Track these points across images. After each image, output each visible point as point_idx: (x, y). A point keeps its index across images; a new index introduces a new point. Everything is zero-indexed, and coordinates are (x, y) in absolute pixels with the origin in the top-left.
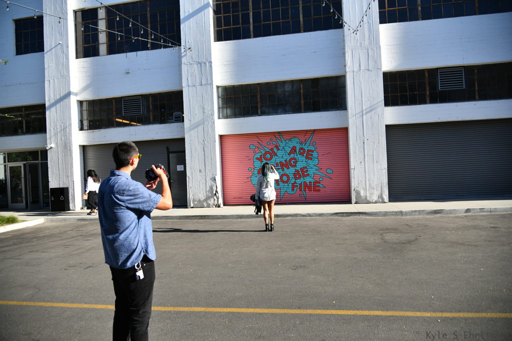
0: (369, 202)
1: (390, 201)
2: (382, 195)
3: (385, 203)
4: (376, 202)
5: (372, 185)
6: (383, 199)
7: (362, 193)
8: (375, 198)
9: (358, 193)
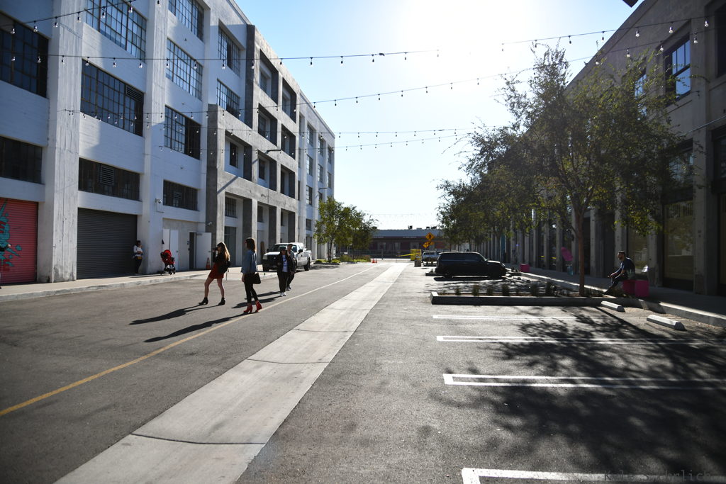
0: (63, 281)
1: (77, 279)
2: (72, 273)
3: (73, 280)
4: (68, 281)
5: (67, 264)
6: (73, 276)
7: (60, 273)
8: (68, 277)
9: (57, 272)
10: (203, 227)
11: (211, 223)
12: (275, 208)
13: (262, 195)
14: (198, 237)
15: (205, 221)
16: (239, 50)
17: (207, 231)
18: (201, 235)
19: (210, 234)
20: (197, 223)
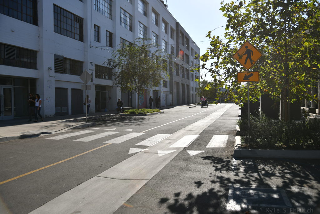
10: (169, 93)
11: (171, 92)
12: (184, 84)
13: (182, 81)
14: (168, 96)
15: (169, 90)
16: (174, 31)
17: (170, 94)
18: (168, 95)
19: (171, 95)
20: (167, 91)
